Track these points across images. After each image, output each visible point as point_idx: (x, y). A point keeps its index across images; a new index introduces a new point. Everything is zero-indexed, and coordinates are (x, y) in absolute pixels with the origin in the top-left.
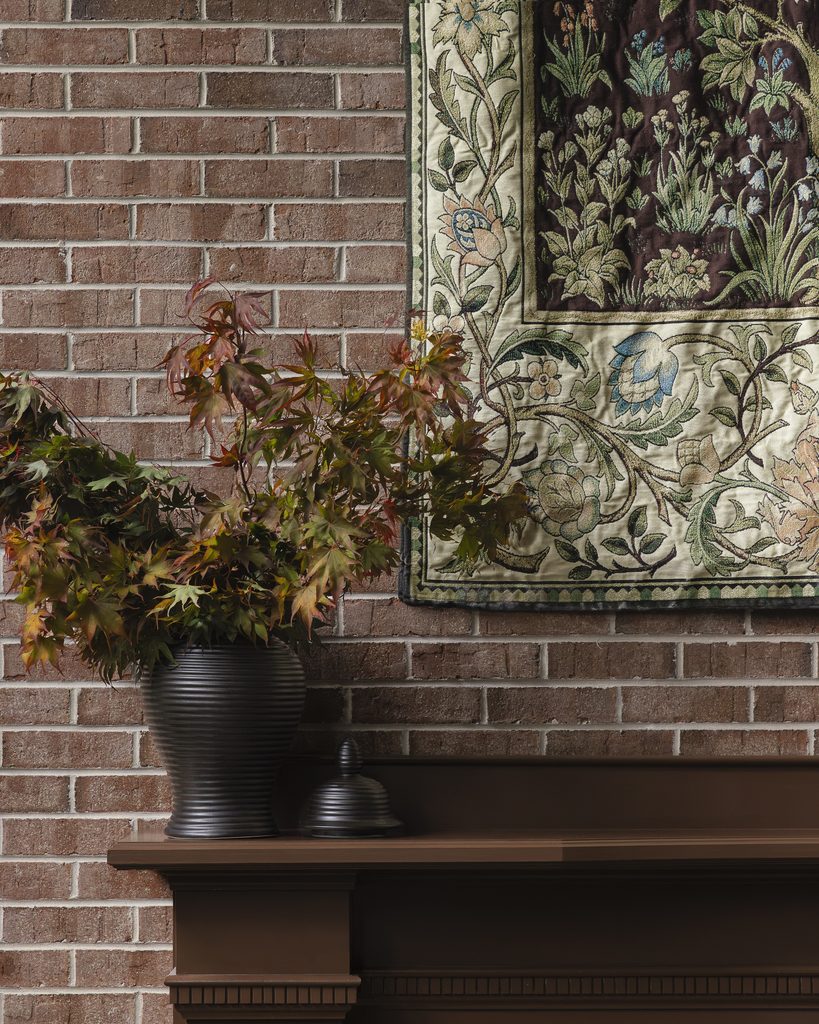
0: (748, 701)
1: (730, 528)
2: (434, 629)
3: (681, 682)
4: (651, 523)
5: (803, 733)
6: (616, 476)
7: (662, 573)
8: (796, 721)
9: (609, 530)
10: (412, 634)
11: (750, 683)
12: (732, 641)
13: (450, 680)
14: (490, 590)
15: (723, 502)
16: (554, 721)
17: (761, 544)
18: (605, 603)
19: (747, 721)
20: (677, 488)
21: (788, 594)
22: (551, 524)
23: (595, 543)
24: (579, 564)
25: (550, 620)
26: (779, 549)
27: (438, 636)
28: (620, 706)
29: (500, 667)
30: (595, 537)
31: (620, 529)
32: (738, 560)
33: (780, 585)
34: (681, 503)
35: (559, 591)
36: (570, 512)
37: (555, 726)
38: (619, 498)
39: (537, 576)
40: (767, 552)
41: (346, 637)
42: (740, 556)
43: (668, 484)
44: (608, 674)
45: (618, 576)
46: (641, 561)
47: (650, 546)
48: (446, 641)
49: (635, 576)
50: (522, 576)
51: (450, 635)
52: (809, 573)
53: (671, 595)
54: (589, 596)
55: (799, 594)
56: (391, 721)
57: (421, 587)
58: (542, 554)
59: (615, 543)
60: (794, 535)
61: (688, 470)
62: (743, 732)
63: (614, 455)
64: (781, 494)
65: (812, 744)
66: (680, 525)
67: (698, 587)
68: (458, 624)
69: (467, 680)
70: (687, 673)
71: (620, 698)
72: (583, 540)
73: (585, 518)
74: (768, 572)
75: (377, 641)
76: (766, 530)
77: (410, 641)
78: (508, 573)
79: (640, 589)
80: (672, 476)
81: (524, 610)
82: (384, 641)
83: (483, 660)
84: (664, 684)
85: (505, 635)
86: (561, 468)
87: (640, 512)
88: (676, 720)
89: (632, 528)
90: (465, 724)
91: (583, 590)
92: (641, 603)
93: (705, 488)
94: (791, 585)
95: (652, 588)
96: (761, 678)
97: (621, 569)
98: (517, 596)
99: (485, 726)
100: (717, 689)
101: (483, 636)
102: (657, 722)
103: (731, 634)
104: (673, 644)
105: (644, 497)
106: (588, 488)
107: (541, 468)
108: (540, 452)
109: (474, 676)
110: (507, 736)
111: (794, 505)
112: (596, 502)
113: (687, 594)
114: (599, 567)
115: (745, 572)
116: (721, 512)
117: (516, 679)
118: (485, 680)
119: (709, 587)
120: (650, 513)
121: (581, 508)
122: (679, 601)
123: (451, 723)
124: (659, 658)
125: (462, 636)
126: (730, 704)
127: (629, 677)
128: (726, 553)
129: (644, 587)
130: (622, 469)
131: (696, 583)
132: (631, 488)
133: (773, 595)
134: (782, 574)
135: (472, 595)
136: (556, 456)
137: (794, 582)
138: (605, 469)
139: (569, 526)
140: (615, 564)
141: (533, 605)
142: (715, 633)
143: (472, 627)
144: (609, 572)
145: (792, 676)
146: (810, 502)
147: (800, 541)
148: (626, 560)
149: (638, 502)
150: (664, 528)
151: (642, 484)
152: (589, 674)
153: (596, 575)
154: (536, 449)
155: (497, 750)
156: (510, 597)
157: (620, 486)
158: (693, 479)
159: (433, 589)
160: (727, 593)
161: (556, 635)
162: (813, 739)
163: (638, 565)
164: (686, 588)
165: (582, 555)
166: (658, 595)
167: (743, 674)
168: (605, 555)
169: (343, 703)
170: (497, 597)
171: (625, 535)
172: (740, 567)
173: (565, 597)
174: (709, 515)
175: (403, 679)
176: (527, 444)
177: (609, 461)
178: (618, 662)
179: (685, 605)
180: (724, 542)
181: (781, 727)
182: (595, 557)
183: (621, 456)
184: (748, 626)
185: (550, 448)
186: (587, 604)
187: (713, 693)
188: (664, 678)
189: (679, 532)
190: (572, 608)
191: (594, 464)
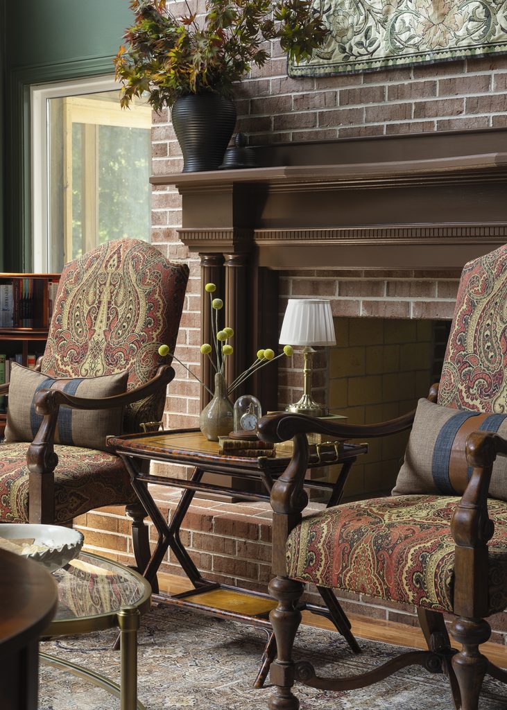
0: (411, 109)
1: (400, 33)
2: (301, 88)
3: (387, 103)
4: (373, 33)
5: (433, 122)
6: (361, 14)
7: (375, 55)
8: (429, 117)
9: (357, 38)
10: (293, 91)
11: (412, 101)
12: (406, 83)
13: (306, 110)
14: (315, 68)
15: (399, 20)
16: (341, 124)
17: (411, 38)
18: (355, 71)
19: (411, 118)
20: (382, 17)
21: (420, 60)
22: (338, 38)
23: (353, 44)
24: (346, 54)
25: (340, 80)
26: (416, 40)
27: (302, 91)
28: (365, 116)
29: (323, 102)
30: (353, 42)
31: (361, 38)
32: (402, 46)
33: (417, 56)
34: (383, 23)
35: (338, 66)
36: (343, 32)
37: (342, 127)
38: (361, 24)
39: (331, 61)
40: (412, 42)
41: (273, 95)
42: (402, 45)
43: (378, 15)
44: (361, 102)
45: (359, 58)
46: (367, 51)
47: (371, 44)
48: (305, 93)
49: (365, 57)
50: (326, 61)
51: (306, 90)
52: (427, 50)
53: (378, 65)
54: (349, 68)
55: (424, 60)
56: (286, 129)
57: (292, 70)
58: (333, 51)
59: (360, 44)
60: (421, 33)
61: (386, 8)
62: (409, 124)
63: (360, 5)
64: (417, 14)
65: (436, 127)
66: (383, 33)
67: (388, 60)
68: (308, 85)
69: (312, 109)
70: (389, 99)
71: (365, 112)
72: (348, 44)
73: (350, 34)
74: (412, 50)
75: (282, 95)
76: (412, 32)
77: (293, 94)
78: (321, 61)
79: (367, 63)
80: (380, 11)
81: (327, 76)
82: (284, 95)
83: (317, 100)
84: (381, 104)
85: (325, 88)
86: (341, 13)
87: (369, 29)
88: (385, 120)
89: (366, 37)
90: (311, 128)
91: (347, 65)
92: (368, 69)
93: (393, 15)
94: (421, 56)
95: (372, 62)
96: (417, 98)
97: (361, 55)
98: (325, 70)
99: (317, 129)
100: (400, 105)
101: (317, 89)
102: (378, 122)
103: (406, 79)
104: (384, 86)
105: (371, 22)
106: (350, 21)
107: (333, 14)
108: (332, 6)
109: (314, 107)
110: (325, 132)
111: (422, 19)
112: (352, 26)
113: (383, 64)
114: (353, 55)
115: (404, 52)
116: (397, 25)
117: (328, 107)
118: (318, 108)
119: (392, 60)
120: (373, 29)
121: (347, 29)
122: (381, 67)
123: (306, 128)
124: (378, 93)
125: (310, 90)
126: (404, 111)
127: (368, 103)
128: (398, 44)
129: (369, 62)
130: (363, 11)
131: (387, 59)
132: (366, 18)
133: (414, 61)
134: (417, 51)
135: (309, 71)
136: (339, 8)
137: (422, 54)
138: (357, 12)
139: (344, 38)
140: (358, 53)
141: (330, 73)
142: (399, 79)
143: (313, 86)
144: (357, 57)
145: (428, 96)
146: (427, 17)
147: (423, 35)
148: (362, 51)
149: (369, 25)
150: (378, 35)
151: (370, 16)
152: (354, 103)
153: (352, 58)
154: (331, 6)
155: (321, 138)
156: (322, 71)
157: (362, 18)
158: (388, 12)
159: (296, 70)
160: (399, 62)
161: (342, 86)
162: (436, 125)
163: (366, 53)
164: (383, 61)
165: (347, 50)
166: (375, 65)
167: (410, 97)
168: (356, 50)
169: (271, 122)
170: (318, 71)
171: (363, 40)
172: (402, 49)
173: (341, 69)
174: (393, 27)
175: (290, 111)
176: (327, 4)
177: (358, 7)
178: (364, 96)
179: (383, 69)
180: (398, 39)
181: (424, 120)
182: (352, 50)
183: (362, 5)
184: (412, 75)
185: (336, 5)
186: (349, 71)
187: (398, 107)
188: (380, 102)
189: (383, 36)
190: (342, 74)
191: (352, 10)
